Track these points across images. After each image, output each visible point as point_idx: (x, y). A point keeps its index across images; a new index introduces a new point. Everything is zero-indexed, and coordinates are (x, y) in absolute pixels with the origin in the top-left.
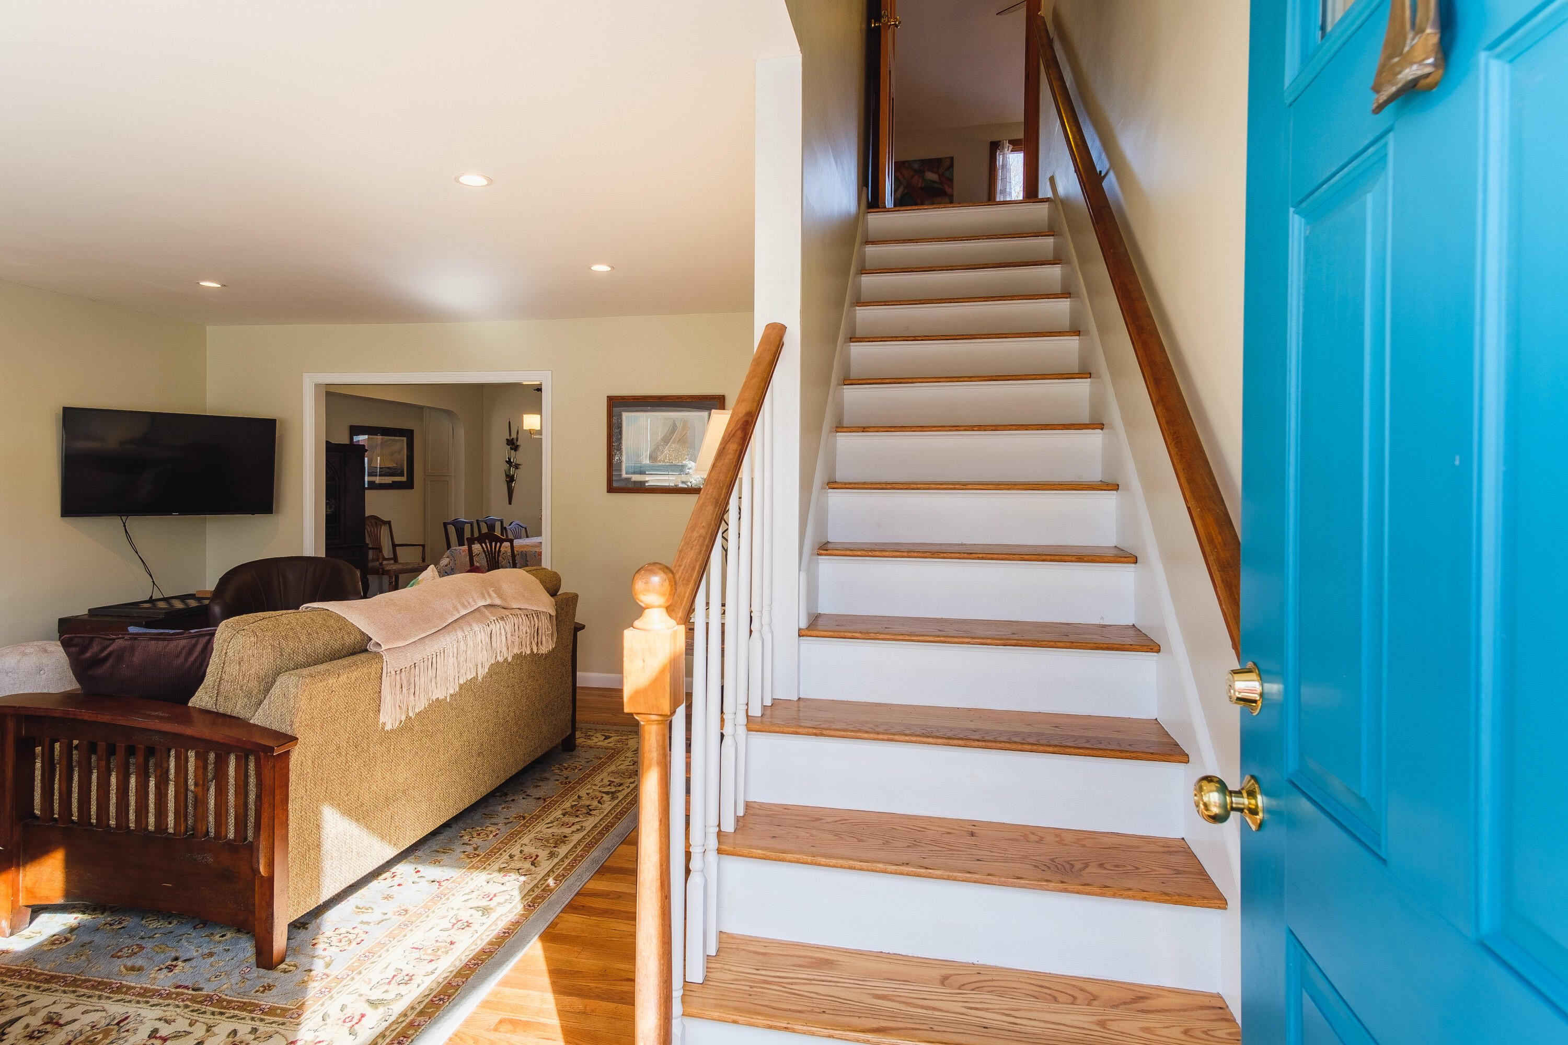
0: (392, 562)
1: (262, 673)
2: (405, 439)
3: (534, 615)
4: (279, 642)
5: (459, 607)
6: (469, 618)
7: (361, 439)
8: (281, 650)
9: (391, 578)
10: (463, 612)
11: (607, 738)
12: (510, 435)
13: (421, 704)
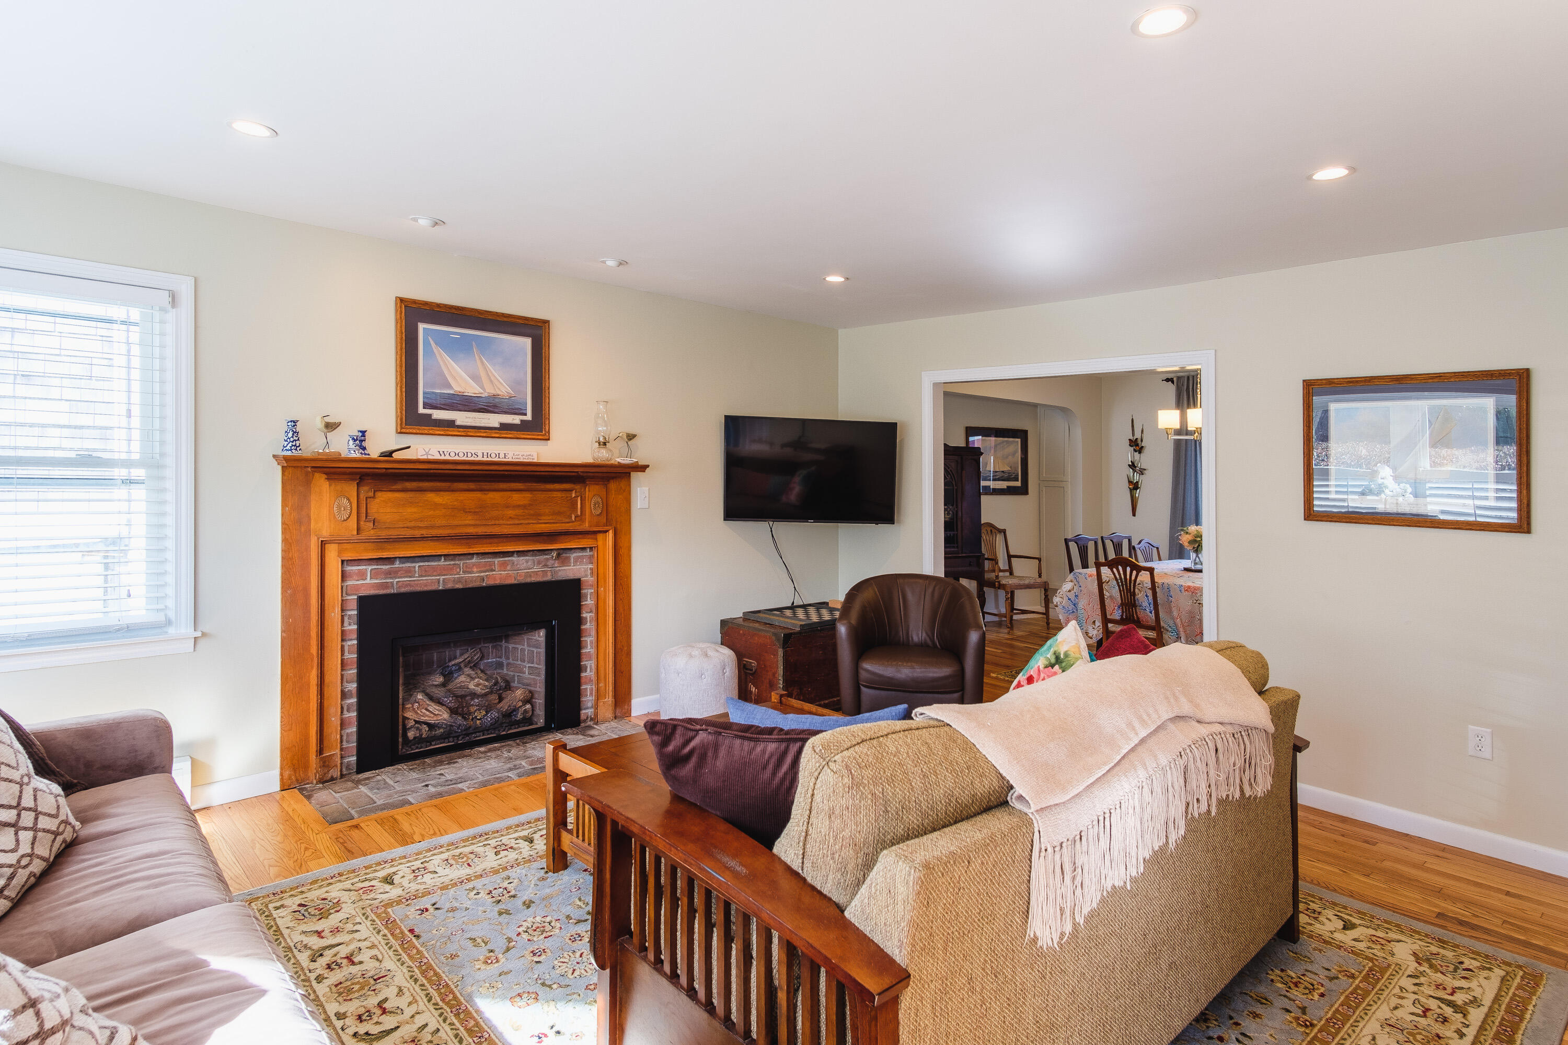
0: (1007, 574)
1: (860, 838)
2: (1019, 440)
3: (1243, 733)
4: (883, 790)
5: (1137, 724)
6: (1151, 742)
7: (977, 441)
8: (886, 803)
9: (1007, 593)
10: (1143, 733)
11: (1348, 926)
12: (1133, 435)
13: (1090, 900)
